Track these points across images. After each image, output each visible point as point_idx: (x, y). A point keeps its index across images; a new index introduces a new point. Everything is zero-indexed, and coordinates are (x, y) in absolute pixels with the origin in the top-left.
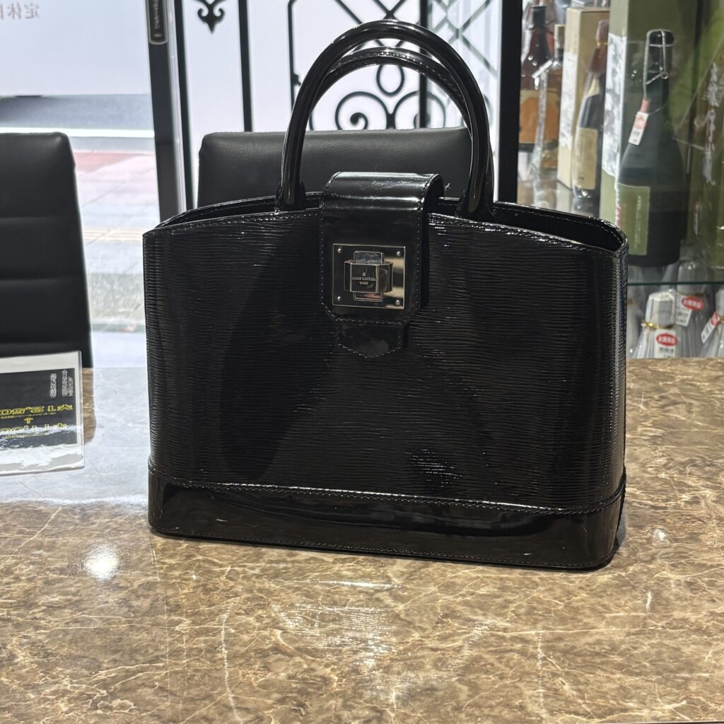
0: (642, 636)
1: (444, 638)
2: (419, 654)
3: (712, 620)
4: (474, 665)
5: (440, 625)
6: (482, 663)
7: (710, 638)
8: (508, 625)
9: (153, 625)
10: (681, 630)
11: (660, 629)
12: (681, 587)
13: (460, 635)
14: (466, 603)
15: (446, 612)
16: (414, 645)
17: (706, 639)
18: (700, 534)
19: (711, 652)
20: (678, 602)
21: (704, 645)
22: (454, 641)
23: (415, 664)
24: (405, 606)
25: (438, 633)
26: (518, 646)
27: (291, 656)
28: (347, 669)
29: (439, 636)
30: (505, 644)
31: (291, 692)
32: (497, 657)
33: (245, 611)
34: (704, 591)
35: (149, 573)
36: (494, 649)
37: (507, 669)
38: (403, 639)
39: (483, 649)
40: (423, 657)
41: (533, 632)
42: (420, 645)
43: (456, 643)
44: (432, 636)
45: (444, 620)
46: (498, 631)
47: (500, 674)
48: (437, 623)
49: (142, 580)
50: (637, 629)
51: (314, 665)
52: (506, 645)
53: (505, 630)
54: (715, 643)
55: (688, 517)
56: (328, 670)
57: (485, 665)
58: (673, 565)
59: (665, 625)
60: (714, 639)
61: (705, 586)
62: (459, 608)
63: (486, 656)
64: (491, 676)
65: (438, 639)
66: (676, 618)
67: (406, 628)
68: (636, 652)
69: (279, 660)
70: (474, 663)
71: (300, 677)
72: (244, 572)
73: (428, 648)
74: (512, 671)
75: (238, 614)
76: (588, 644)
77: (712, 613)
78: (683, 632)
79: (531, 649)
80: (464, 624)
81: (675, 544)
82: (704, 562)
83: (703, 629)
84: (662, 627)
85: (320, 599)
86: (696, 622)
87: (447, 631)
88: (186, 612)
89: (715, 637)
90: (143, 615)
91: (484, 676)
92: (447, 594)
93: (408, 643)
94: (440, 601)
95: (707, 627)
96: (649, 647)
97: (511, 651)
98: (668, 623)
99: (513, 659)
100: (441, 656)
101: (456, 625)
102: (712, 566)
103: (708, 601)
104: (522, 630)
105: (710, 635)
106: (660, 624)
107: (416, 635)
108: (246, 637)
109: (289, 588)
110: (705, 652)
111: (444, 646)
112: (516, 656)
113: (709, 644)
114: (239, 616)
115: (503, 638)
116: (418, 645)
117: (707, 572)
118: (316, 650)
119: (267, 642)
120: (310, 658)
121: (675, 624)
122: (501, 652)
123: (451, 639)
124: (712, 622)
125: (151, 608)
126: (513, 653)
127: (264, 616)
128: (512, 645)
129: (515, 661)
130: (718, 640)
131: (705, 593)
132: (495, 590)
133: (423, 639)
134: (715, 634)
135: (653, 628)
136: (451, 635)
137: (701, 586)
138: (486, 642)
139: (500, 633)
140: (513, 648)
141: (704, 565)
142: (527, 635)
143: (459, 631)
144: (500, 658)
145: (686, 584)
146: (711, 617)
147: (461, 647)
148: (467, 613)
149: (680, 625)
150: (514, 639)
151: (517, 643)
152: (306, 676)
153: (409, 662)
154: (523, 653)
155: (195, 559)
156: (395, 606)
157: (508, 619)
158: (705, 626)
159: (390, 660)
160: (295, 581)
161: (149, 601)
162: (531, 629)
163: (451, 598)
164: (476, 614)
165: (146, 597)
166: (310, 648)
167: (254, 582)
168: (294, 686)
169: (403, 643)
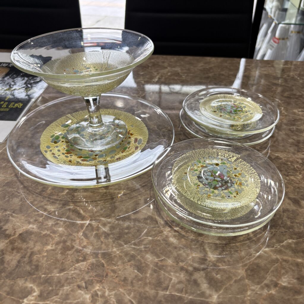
9: (8, 294)
24: (218, 297)
33: (85, 283)
35: (32, 220)
49: (24, 228)
72: (98, 228)
75: (79, 287)
85: (148, 275)
88: (40, 278)
90: (7, 277)
94: (249, 293)
109: (127, 254)
114: (80, 291)
125: (17, 266)
127: (99, 293)
132: (295, 281)
155: (68, 207)
156: (210, 296)
160: (133, 246)
161: (18, 256)
163: (258, 289)
165: (18, 250)
167: (102, 242)
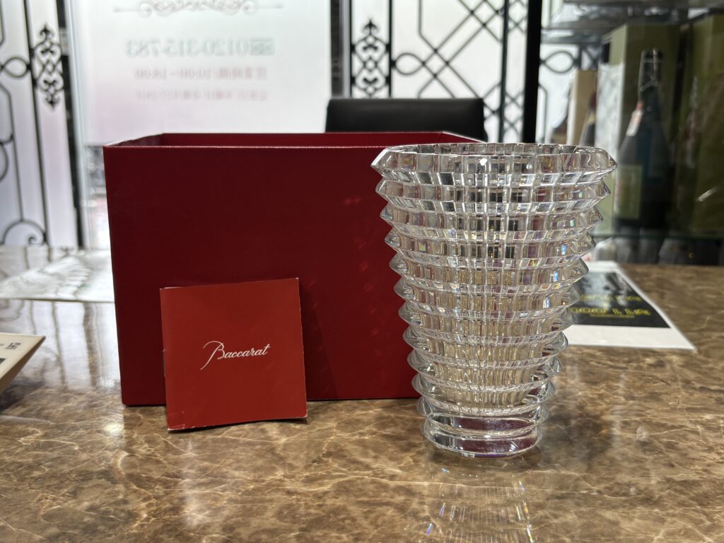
0: (569, 501)
1: (310, 481)
2: (268, 497)
3: (668, 488)
4: (330, 517)
5: (315, 464)
6: (342, 516)
7: (664, 513)
8: (398, 471)
10: (624, 498)
11: (595, 494)
12: (632, 446)
13: (333, 477)
14: (361, 443)
15: (332, 450)
16: (269, 485)
17: (657, 513)
18: (661, 394)
19: (663, 531)
20: (626, 464)
21: (655, 521)
22: (321, 485)
23: (255, 508)
24: (288, 440)
25: (307, 474)
26: (400, 499)
27: (114, 482)
28: (168, 505)
29: (307, 477)
30: (383, 494)
31: (76, 528)
32: (366, 510)
34: (661, 453)
36: (365, 499)
37: (371, 527)
38: (260, 477)
39: (353, 498)
40: (271, 501)
41: (426, 484)
42: (277, 486)
43: (322, 488)
44: (297, 476)
45: (325, 459)
46: (383, 478)
47: (359, 534)
48: (314, 461)
50: (563, 492)
51: (130, 497)
52: (386, 496)
53: (392, 477)
54: (669, 519)
55: (650, 378)
56: (143, 505)
57: (343, 520)
58: (625, 423)
59: (602, 490)
60: (668, 514)
61: (662, 447)
62: (350, 447)
63: (352, 508)
64: (344, 536)
65: (303, 481)
66: (620, 481)
67: (273, 465)
68: (556, 521)
69: (98, 486)
70: (331, 515)
71: (103, 509)
73: (283, 490)
74: (376, 531)
76: (493, 504)
77: (669, 480)
78: (626, 501)
79: (415, 505)
80: (344, 466)
81: (631, 402)
82: (664, 422)
83: (654, 499)
84: (599, 492)
86: (646, 489)
87: (320, 472)
89: (671, 511)
91: (334, 534)
92: (343, 430)
93: (263, 481)
94: (332, 438)
95: (660, 497)
96: (575, 516)
97: (387, 504)
98: (606, 488)
99: (384, 515)
100: (294, 502)
101: (336, 465)
102: (673, 427)
103: (665, 465)
104: (414, 479)
105: (663, 508)
106: (596, 488)
107: (279, 474)
108: (84, 456)
110: (654, 531)
111: (305, 489)
112: (390, 512)
113: (662, 521)
115: (385, 487)
116: (274, 486)
117: (666, 432)
118: (149, 479)
119: (103, 464)
120: (135, 487)
121: (616, 489)
122: (373, 504)
123: (320, 481)
124: (668, 491)
126: (389, 508)
128: (392, 497)
129: (386, 518)
130: (674, 515)
131: (661, 455)
132: (403, 431)
133: (286, 479)
134: (671, 508)
135: (585, 492)
136: (323, 477)
137: (657, 447)
138: (361, 490)
139: (385, 481)
140: (392, 500)
141: (663, 425)
142: (418, 486)
143: (334, 474)
144: (369, 511)
145: (638, 444)
146: (667, 485)
147: (325, 493)
148: (355, 453)
149: (623, 491)
150: (398, 490)
151: (400, 495)
152: (112, 509)
153: (248, 506)
154: (401, 509)
156: (277, 439)
157: (402, 465)
158: (657, 496)
159: (228, 500)
162: (426, 479)
163: (346, 435)
164: (366, 455)
166: (144, 475)
168: (86, 520)
169: (257, 481)
